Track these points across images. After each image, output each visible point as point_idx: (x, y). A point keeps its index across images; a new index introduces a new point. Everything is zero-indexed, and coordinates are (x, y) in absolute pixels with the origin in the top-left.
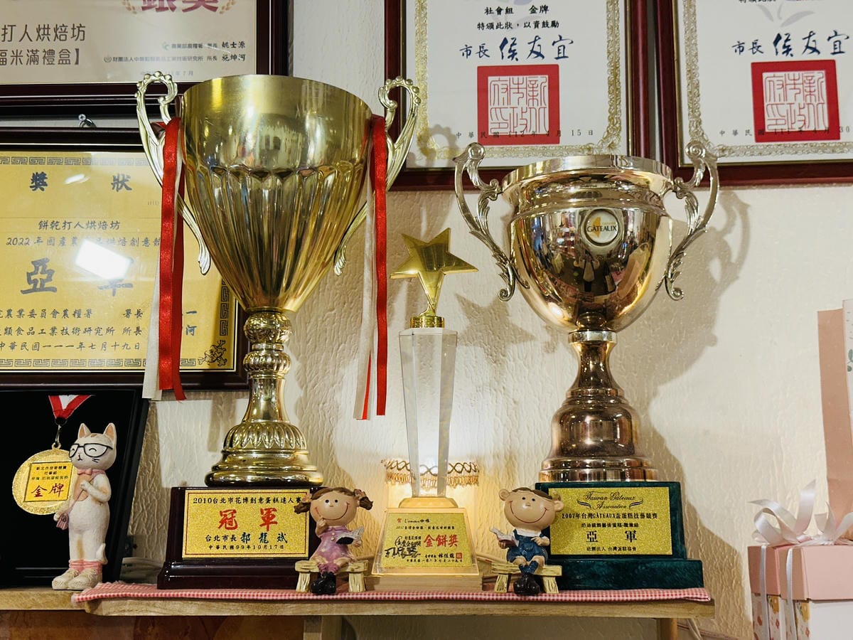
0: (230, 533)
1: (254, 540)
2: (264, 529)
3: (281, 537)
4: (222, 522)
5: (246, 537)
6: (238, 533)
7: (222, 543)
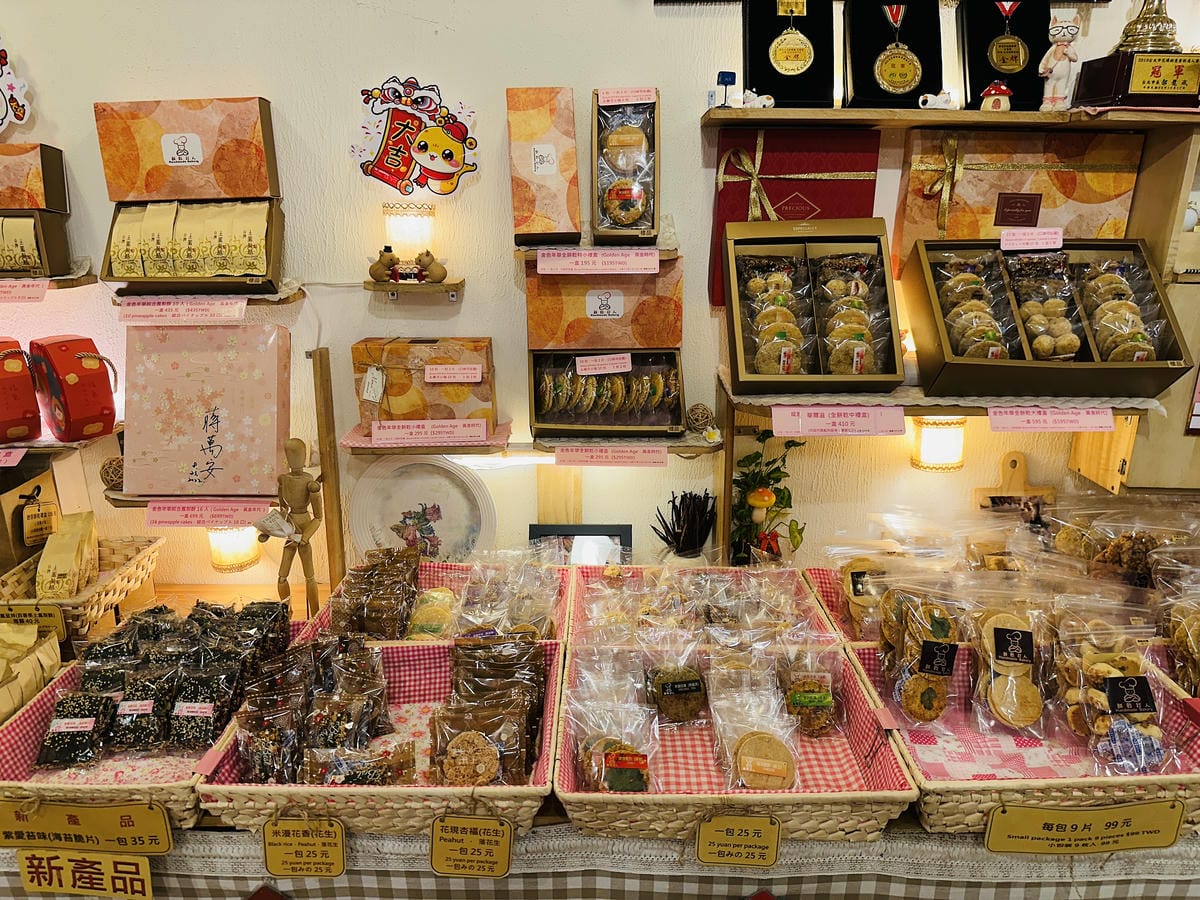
0: (1156, 80)
1: (1169, 84)
2: (1175, 78)
3: (1184, 82)
4: (1153, 73)
5: (1165, 82)
6: (1161, 79)
7: (1151, 85)
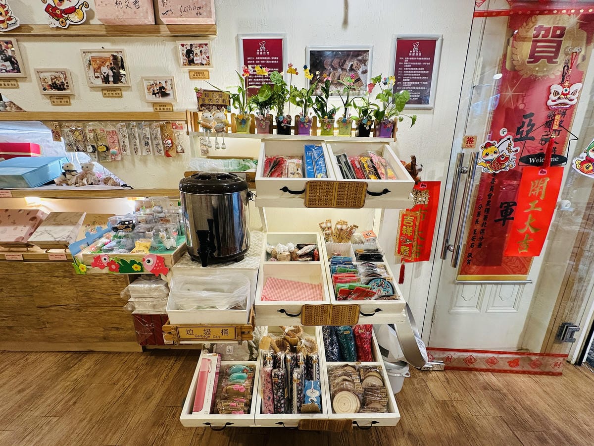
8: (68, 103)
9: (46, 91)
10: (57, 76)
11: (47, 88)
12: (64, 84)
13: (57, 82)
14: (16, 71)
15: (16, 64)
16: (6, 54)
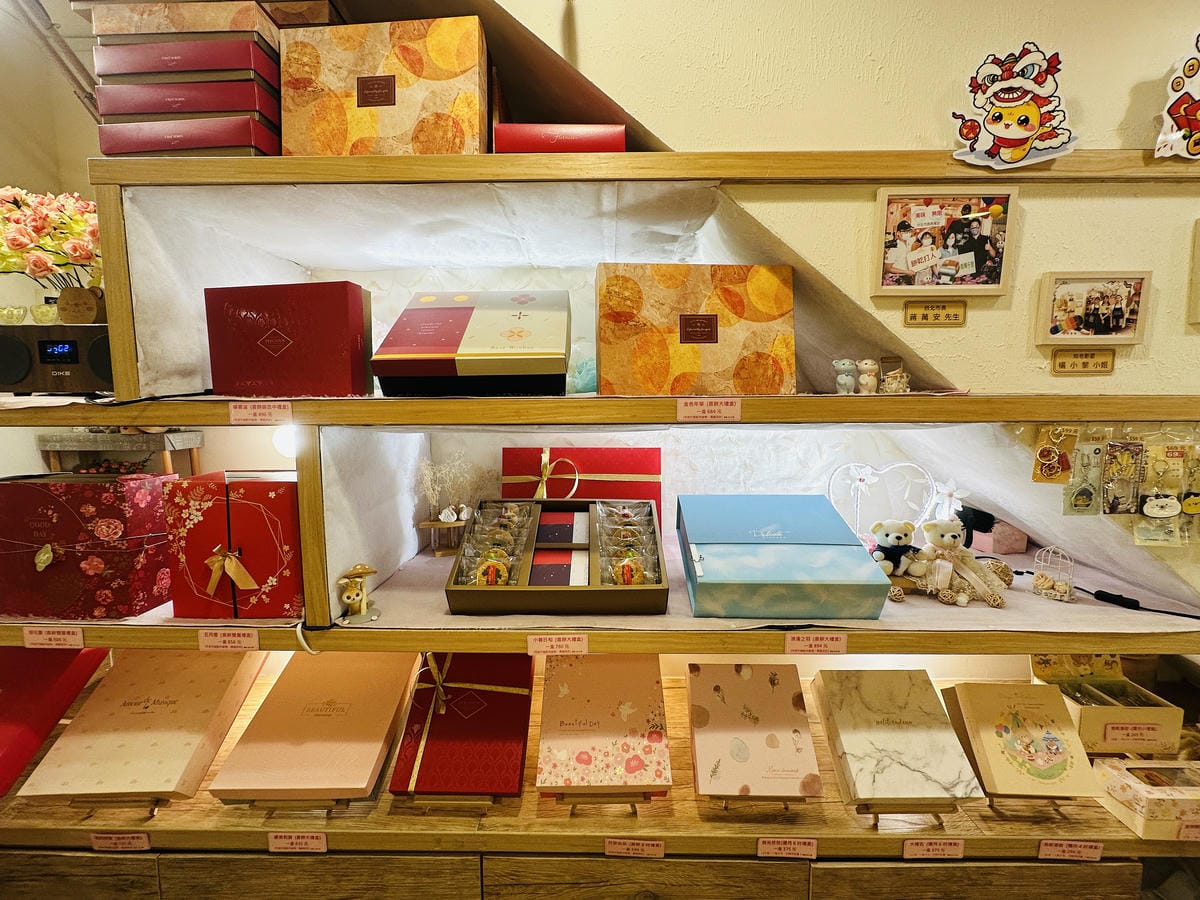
8: (1106, 369)
9: (1059, 335)
10: (1109, 293)
11: (1065, 327)
12: (1122, 316)
13: (1103, 309)
14: (984, 278)
15: (992, 259)
16: (975, 231)
